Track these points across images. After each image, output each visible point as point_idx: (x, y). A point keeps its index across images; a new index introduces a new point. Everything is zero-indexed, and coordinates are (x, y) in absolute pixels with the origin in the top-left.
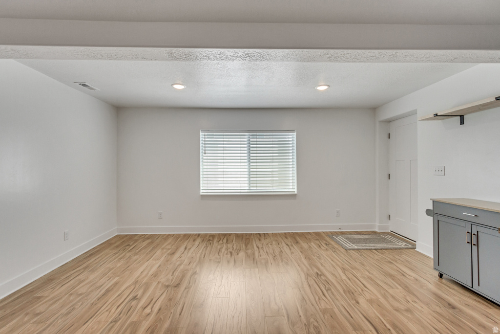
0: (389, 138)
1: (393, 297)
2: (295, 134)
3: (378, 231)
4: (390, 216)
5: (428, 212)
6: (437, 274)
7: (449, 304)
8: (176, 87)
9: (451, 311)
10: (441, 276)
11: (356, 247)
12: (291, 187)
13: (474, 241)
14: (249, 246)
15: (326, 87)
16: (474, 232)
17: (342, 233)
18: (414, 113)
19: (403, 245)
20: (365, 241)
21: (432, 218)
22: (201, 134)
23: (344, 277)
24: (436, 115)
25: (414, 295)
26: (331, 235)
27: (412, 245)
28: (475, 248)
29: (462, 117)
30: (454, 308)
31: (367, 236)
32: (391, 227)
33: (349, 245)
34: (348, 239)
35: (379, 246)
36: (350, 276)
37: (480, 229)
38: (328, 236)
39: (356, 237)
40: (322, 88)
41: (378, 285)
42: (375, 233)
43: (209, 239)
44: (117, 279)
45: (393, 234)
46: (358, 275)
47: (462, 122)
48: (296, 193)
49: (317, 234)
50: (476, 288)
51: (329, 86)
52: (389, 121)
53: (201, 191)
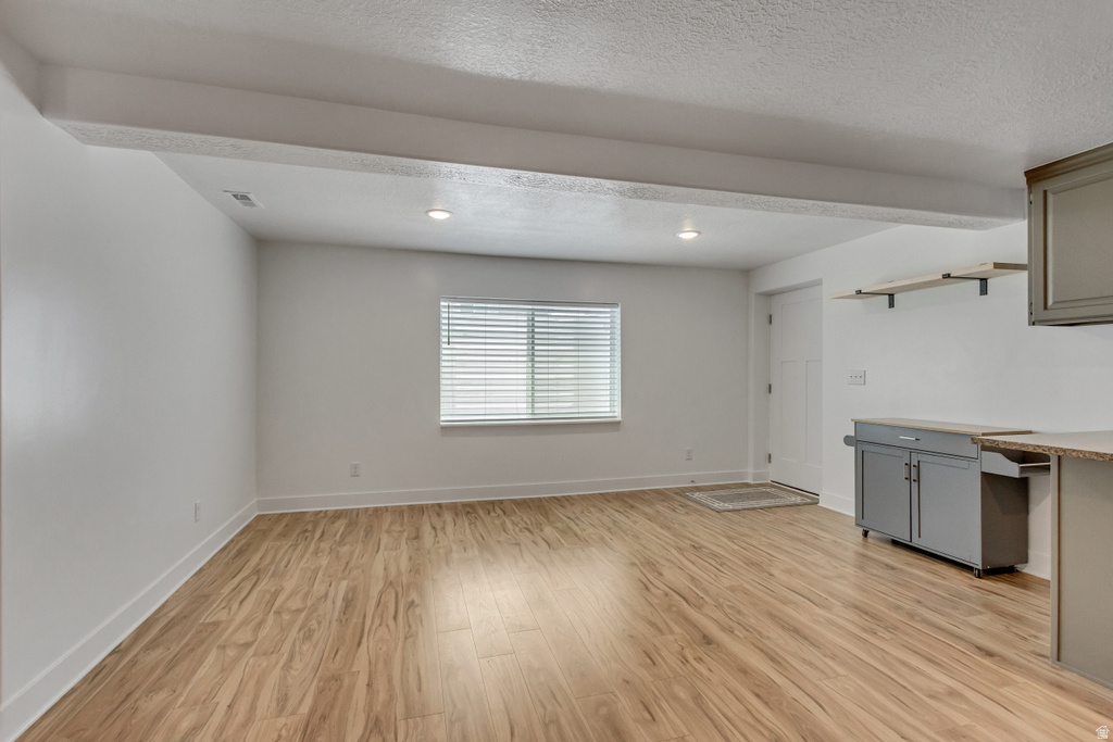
0: (771, 322)
1: (813, 564)
2: (618, 310)
3: (752, 482)
4: (770, 455)
5: (848, 440)
6: (860, 531)
7: (887, 565)
8: (435, 215)
9: (891, 572)
10: (866, 534)
11: (731, 507)
12: (608, 409)
13: (914, 475)
14: (551, 518)
15: (695, 235)
16: (915, 462)
17: (698, 489)
18: (818, 283)
19: (798, 500)
20: (740, 497)
21: (853, 448)
22: (442, 304)
23: (736, 547)
24: (859, 292)
25: (839, 559)
26: (681, 492)
27: (811, 499)
28: (915, 485)
29: (891, 296)
30: (893, 568)
31: (739, 491)
32: (773, 473)
33: (718, 505)
34: (714, 497)
35: (764, 503)
36: (744, 545)
37: (922, 458)
38: (677, 494)
39: (723, 493)
40: (688, 235)
41: (788, 552)
42: (747, 485)
43: (468, 510)
44: (344, 584)
45: (777, 485)
46: (755, 543)
47: (891, 305)
48: (619, 419)
49: (657, 492)
50: (916, 542)
51: (699, 233)
52: (770, 295)
53: (442, 418)
